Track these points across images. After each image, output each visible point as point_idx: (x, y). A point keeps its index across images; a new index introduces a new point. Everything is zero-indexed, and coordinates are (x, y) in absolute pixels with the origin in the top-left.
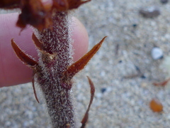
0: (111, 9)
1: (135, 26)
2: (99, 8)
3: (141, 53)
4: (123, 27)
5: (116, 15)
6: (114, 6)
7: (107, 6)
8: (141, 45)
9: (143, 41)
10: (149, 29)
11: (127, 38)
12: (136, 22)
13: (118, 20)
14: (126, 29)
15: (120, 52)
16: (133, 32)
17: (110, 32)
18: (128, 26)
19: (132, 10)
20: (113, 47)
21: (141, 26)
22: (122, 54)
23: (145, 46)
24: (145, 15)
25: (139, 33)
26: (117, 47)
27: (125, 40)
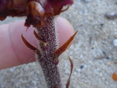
0: (86, 14)
1: (102, 25)
2: (79, 13)
3: (106, 42)
4: (94, 26)
5: (90, 18)
6: (88, 12)
7: (84, 12)
8: (106, 38)
9: (107, 34)
10: (111, 27)
11: (97, 33)
12: (103, 23)
13: (91, 21)
14: (96, 27)
15: (92, 42)
16: (101, 29)
17: (86, 29)
18: (98, 25)
19: (100, 15)
20: (88, 39)
21: (106, 25)
22: (94, 43)
23: (109, 38)
24: (108, 17)
25: (104, 30)
26: (91, 39)
27: (96, 34)
